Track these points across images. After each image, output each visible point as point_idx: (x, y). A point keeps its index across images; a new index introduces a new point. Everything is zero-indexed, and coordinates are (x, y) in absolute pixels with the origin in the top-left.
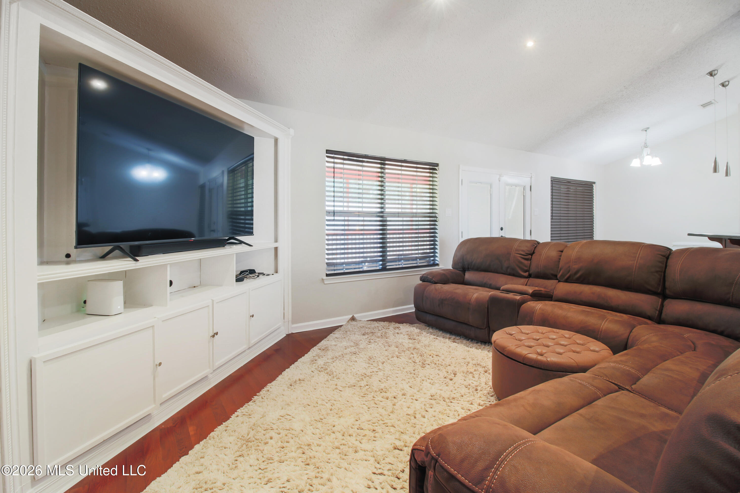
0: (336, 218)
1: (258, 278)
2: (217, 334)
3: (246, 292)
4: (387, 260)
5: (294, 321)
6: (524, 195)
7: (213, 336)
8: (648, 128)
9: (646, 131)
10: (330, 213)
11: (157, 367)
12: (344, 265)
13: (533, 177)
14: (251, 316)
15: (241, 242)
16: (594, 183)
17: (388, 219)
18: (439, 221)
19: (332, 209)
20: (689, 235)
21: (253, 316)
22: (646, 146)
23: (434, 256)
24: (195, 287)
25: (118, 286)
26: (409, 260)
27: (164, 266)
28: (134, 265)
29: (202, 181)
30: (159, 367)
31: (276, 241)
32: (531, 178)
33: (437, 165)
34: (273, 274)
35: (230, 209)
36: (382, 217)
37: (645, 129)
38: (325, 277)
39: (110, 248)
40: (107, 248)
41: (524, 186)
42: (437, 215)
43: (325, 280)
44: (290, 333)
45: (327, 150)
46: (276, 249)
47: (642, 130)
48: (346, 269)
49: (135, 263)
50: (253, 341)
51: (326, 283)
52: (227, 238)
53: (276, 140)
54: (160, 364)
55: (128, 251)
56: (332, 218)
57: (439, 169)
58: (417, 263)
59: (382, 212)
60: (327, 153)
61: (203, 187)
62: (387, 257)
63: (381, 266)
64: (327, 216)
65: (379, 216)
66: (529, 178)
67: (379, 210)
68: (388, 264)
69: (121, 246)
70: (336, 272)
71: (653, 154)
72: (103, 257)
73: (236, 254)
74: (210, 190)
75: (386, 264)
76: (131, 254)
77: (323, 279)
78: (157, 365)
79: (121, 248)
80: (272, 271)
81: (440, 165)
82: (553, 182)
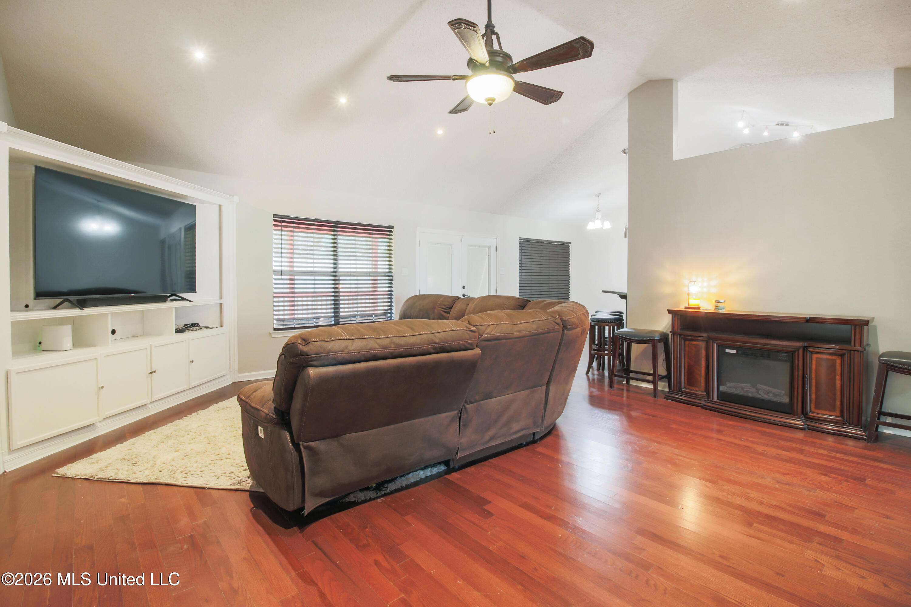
0: (284, 277)
1: (200, 330)
2: (155, 372)
3: (185, 341)
4: (340, 316)
5: (241, 370)
6: (489, 255)
7: (151, 373)
8: (600, 194)
9: (598, 196)
10: (279, 272)
11: (100, 389)
12: (294, 321)
13: (498, 237)
14: (191, 362)
15: (184, 299)
16: (570, 243)
17: (341, 278)
18: (394, 279)
19: (280, 269)
20: (603, 291)
21: (192, 361)
22: (598, 211)
23: (391, 313)
24: (138, 336)
25: (67, 330)
26: (365, 317)
27: (106, 315)
28: (80, 312)
29: (163, 236)
30: (101, 390)
31: (221, 298)
32: (497, 239)
33: (392, 227)
34: (217, 328)
35: (188, 269)
36: (335, 276)
37: (598, 195)
38: (273, 332)
39: (61, 300)
40: (58, 300)
41: (489, 247)
42: (393, 274)
43: (272, 334)
44: (236, 381)
45: (274, 215)
46: (221, 305)
47: (595, 196)
48: (296, 324)
49: (81, 311)
50: (194, 384)
51: (273, 336)
52: (168, 295)
53: (220, 207)
54: (103, 387)
55: (75, 302)
56: (280, 277)
57: (394, 231)
58: (373, 319)
59: (335, 272)
60: (273, 217)
61: (163, 242)
62: (340, 314)
63: (334, 322)
64: (275, 275)
65: (332, 276)
66: (495, 238)
67: (332, 270)
68: (341, 320)
69: (69, 299)
70: (284, 327)
71: (604, 218)
72: (55, 308)
73: (175, 307)
74: (170, 247)
75: (339, 320)
76: (78, 304)
77: (270, 334)
78: (100, 388)
79: (70, 300)
80: (217, 324)
81: (395, 227)
82: (522, 243)
